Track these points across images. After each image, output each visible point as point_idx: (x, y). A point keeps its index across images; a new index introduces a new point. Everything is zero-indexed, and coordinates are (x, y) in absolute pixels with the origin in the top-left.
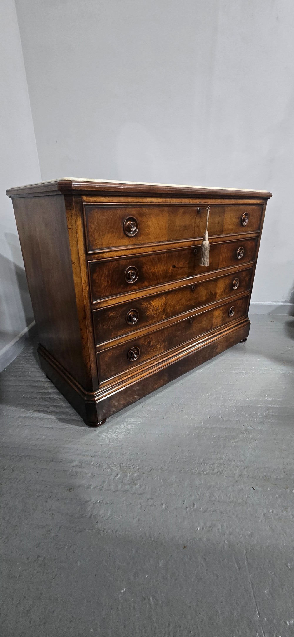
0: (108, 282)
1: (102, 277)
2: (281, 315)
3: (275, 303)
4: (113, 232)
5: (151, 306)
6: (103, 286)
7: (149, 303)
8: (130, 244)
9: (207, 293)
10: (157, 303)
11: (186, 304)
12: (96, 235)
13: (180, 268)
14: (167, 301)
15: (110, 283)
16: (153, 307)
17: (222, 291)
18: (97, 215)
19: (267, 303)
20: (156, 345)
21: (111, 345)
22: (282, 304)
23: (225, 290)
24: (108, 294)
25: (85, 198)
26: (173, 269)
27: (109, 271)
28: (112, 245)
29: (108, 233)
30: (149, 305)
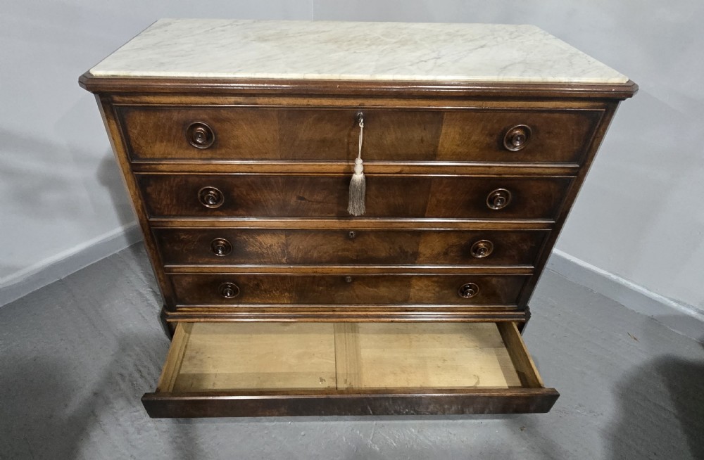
0: (172, 200)
1: (160, 192)
2: (680, 333)
3: (674, 305)
4: (169, 141)
5: (257, 241)
6: (164, 203)
7: (252, 237)
8: (202, 157)
9: (391, 248)
10: (268, 240)
11: (336, 254)
12: (142, 143)
13: (317, 202)
14: (289, 241)
15: (175, 201)
16: (261, 243)
17: (436, 252)
18: (139, 118)
19: (654, 295)
20: (272, 291)
21: (187, 270)
22: (693, 313)
23: (446, 254)
24: (174, 213)
25: (117, 98)
26: (299, 201)
27: (172, 187)
28: (170, 157)
29: (162, 141)
30: (251, 240)
